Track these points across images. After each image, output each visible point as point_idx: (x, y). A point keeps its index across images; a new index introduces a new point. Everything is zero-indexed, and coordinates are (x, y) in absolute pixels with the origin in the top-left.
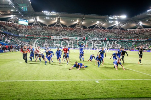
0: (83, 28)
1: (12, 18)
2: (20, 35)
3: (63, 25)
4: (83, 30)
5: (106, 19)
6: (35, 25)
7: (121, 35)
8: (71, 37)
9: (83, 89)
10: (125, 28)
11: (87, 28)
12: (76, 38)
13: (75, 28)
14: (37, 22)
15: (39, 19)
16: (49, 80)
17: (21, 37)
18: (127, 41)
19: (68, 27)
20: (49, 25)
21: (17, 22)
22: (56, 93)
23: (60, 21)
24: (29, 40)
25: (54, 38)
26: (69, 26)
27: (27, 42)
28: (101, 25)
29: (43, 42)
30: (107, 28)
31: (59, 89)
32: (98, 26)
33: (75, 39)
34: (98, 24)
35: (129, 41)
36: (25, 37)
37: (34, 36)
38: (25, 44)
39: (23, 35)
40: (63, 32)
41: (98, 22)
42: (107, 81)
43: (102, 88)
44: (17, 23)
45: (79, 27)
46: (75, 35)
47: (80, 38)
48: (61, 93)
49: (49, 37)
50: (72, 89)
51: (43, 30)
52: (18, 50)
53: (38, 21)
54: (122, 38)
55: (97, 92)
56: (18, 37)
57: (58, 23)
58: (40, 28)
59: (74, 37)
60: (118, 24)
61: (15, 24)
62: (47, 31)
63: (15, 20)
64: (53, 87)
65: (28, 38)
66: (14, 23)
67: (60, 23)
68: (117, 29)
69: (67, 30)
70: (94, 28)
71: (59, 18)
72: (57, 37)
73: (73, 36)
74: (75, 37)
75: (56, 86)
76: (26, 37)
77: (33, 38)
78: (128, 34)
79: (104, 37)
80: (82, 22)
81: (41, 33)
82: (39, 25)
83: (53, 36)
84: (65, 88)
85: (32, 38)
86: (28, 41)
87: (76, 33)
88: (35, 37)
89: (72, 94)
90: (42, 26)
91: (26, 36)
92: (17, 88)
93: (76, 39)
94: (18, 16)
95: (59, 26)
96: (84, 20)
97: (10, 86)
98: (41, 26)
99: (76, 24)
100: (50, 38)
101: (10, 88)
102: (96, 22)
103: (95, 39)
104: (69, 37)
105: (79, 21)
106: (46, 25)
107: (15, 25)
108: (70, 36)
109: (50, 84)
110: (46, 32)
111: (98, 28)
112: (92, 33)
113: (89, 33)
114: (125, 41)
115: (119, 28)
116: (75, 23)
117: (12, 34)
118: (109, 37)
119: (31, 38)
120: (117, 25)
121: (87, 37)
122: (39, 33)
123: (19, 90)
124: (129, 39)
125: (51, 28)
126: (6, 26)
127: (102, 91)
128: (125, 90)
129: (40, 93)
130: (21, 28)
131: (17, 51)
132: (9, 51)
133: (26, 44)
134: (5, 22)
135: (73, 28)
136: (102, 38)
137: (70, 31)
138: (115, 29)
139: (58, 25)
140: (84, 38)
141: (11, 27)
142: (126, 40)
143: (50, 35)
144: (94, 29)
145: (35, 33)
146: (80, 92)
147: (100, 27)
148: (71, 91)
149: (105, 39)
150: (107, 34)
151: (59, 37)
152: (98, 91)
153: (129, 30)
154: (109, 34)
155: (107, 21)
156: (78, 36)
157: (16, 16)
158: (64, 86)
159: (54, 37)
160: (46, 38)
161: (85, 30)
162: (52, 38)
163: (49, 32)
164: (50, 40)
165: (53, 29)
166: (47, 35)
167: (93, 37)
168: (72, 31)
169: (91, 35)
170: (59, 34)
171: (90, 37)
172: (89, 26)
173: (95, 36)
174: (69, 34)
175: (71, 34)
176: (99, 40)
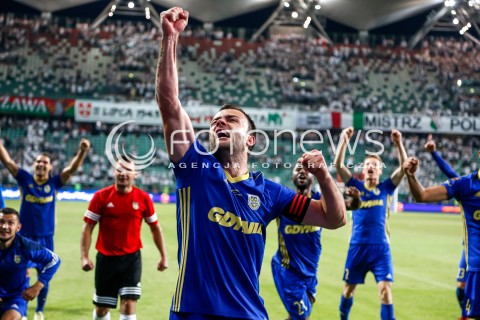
0: (324, 39)
4: (329, 54)
11: (364, 34)
12: (274, 118)
13: (266, 35)
19: (208, 26)
20: (55, 14)
25: (99, 120)
26: (218, 25)
32: (449, 17)
45: (292, 34)
46: (261, 95)
47: (304, 115)
49: (59, 108)
59: (256, 106)
62: (45, 57)
69: (200, 51)
70: (418, 38)
72: (124, 106)
74: (266, 112)
83: (88, 95)
87: (270, 78)
95: (137, 19)
100: (68, 117)
103: (425, 124)
106: (33, 12)
108: (221, 104)
110: (34, 64)
111: (454, 34)
112: (401, 77)
113: (375, 81)
121: (358, 109)
125: (74, 38)
135: (248, 36)
137: (228, 60)
139: (126, 9)
140: (336, 118)
143: (66, 91)
144: (419, 48)
147: (472, 31)
151: (134, 106)
156: (290, 101)
159: (100, 110)
160: (33, 117)
161: (346, 50)
162: (79, 117)
163: (55, 67)
164: (67, 130)
165: (88, 45)
166: (40, 88)
167: (405, 110)
168: (236, 64)
169: (390, 95)
170: (134, 81)
171: (385, 109)
172: (373, 24)
173: (424, 99)
174: (217, 85)
175: (234, 82)
176: (457, 130)
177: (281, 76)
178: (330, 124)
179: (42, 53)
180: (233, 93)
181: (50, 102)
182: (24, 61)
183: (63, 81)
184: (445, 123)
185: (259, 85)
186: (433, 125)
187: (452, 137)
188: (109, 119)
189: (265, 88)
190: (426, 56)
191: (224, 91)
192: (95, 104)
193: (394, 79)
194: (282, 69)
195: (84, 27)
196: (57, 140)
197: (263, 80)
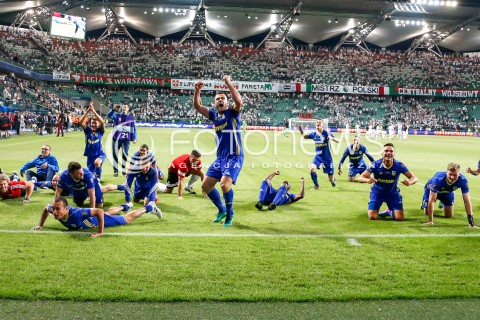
0: (292, 48)
1: (31, 12)
2: (55, 75)
3: (215, 36)
4: (295, 55)
5: (384, 14)
6: (113, 36)
7: (442, 73)
8: (248, 83)
9: (296, 265)
10: (457, 49)
11: (311, 45)
12: (267, 86)
13: (263, 46)
14: (118, 25)
15: (124, 16)
16: (164, 234)
17: (58, 83)
18: (463, 99)
19: (235, 42)
20: (162, 38)
21: (46, 28)
22: (191, 276)
23: (204, 22)
24: (87, 92)
25: (182, 88)
26: (239, 41)
27: (79, 103)
28: (364, 37)
29: (140, 100)
30: (388, 48)
31: (205, 263)
32: (351, 38)
33: (262, 90)
34: (352, 32)
35: (474, 98)
36: (73, 82)
37: (105, 79)
38: (73, 110)
39: (66, 76)
40: (216, 64)
41: (351, 25)
42: (389, 238)
43: (374, 265)
44: (45, 30)
45: (276, 45)
46: (261, 75)
47: (282, 85)
48: (213, 277)
49: (163, 83)
50: (256, 266)
51: (138, 55)
52: (49, 131)
53: (121, 21)
54: (447, 87)
55: (353, 277)
56: (49, 82)
57: (197, 29)
58: (130, 48)
59: (260, 81)
60: (428, 30)
61: (40, 33)
62: (157, 59)
63: (40, 19)
64: (180, 256)
65: (86, 86)
66: (36, 32)
67: (205, 27)
68: (426, 50)
69: (231, 54)
70: (337, 47)
71: (202, 10)
73: (256, 80)
74: (263, 84)
75: (192, 255)
76: (78, 84)
77: (102, 86)
78: (470, 72)
79: (374, 82)
80: (291, 23)
81: (133, 66)
82: (126, 37)
83: (177, 76)
84: (225, 262)
85: (97, 86)
86: (82, 99)
87: (265, 67)
88: (111, 82)
89: (255, 281)
90: (138, 42)
91: (77, 77)
92: (47, 254)
93: (267, 91)
94: (48, 6)
95: (201, 39)
96: (297, 14)
97: (21, 249)
98: (132, 42)
99: (267, 31)
100: (168, 87)
101: (21, 255)
102: (343, 23)
103: (341, 90)
104: (240, 83)
105: (279, 18)
106: (151, 38)
107: (37, 37)
108: (241, 79)
109: (168, 246)
110: (152, 63)
111: (354, 46)
112: (329, 66)
113: (318, 68)
114: (456, 100)
115: (435, 49)
116: (262, 27)
117: (27, 72)
118: (396, 82)
119: (94, 87)
120: (427, 36)
121: (309, 82)
122: (126, 68)
123: (53, 263)
124: (471, 89)
125: (171, 49)
126: (9, 42)
127: (374, 275)
128: (463, 271)
129: (132, 277)
130: (61, 48)
131: (45, 132)
132: (14, 132)
133: (77, 110)
134: (5, 27)
135: (255, 46)
136: (366, 88)
137: (245, 58)
138: (417, 49)
139: (195, 35)
140: (298, 86)
141: (24, 44)
142: (460, 94)
143: (166, 75)
144: (338, 52)
145: (109, 66)
146: (287, 277)
147: (362, 45)
148: (251, 273)
149: (382, 90)
150: (388, 68)
152: (358, 273)
153: (471, 55)
154: (395, 70)
155: (388, 19)
156: (274, 78)
157: (43, 6)
158: (221, 256)
159: (184, 84)
160: (151, 87)
161: (302, 53)
162: (172, 87)
163: (161, 63)
164: (167, 94)
165: (177, 52)
166: (154, 73)
167: (331, 82)
168: (249, 60)
169: (324, 75)
170: (199, 69)
171: (321, 82)
172: (315, 41)
173: (340, 77)
174: (239, 71)
175: (248, 69)
176: (356, 92)
177: (271, 66)
178: (295, 89)
179: (155, 57)
180: (248, 74)
181: (159, 80)
182: (147, 61)
183: (165, 70)
184: (350, 89)
185: (260, 70)
186: (345, 90)
187: (354, 95)
188: (186, 88)
189: (263, 72)
190: (340, 57)
191: (243, 73)
192: (180, 81)
193: (326, 67)
194: (271, 63)
195: (175, 44)
196: (163, 98)
197: (262, 68)
